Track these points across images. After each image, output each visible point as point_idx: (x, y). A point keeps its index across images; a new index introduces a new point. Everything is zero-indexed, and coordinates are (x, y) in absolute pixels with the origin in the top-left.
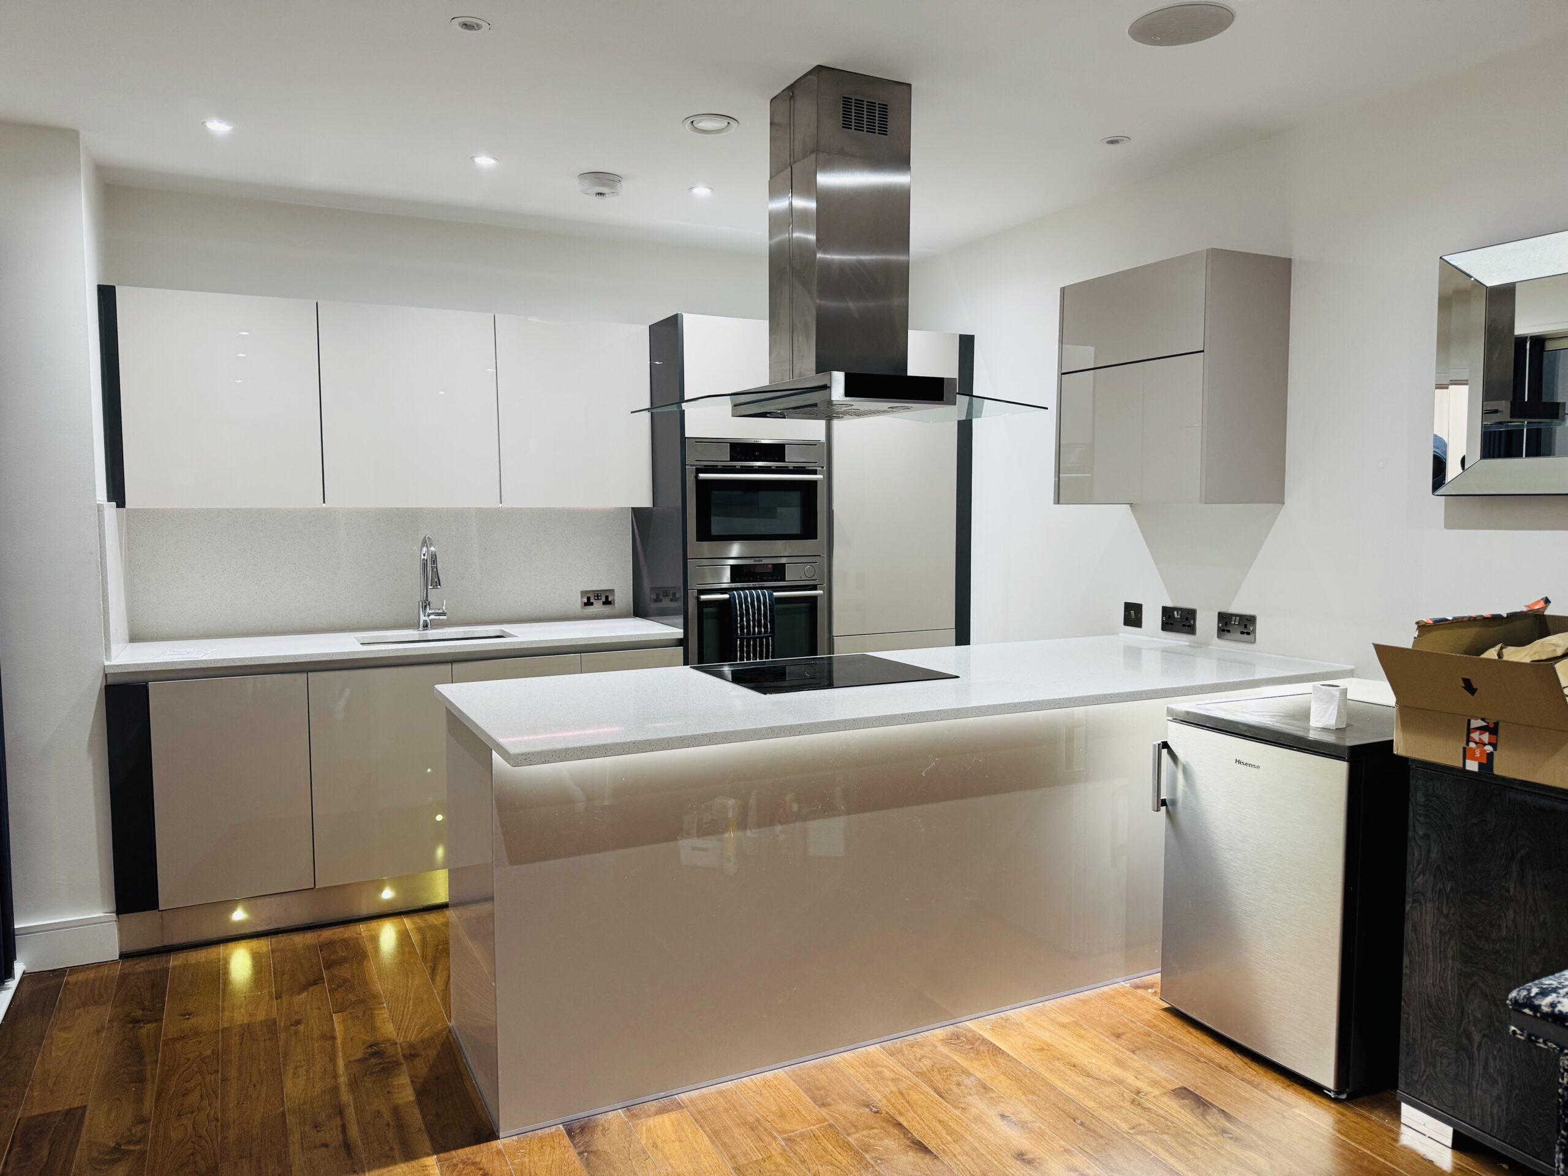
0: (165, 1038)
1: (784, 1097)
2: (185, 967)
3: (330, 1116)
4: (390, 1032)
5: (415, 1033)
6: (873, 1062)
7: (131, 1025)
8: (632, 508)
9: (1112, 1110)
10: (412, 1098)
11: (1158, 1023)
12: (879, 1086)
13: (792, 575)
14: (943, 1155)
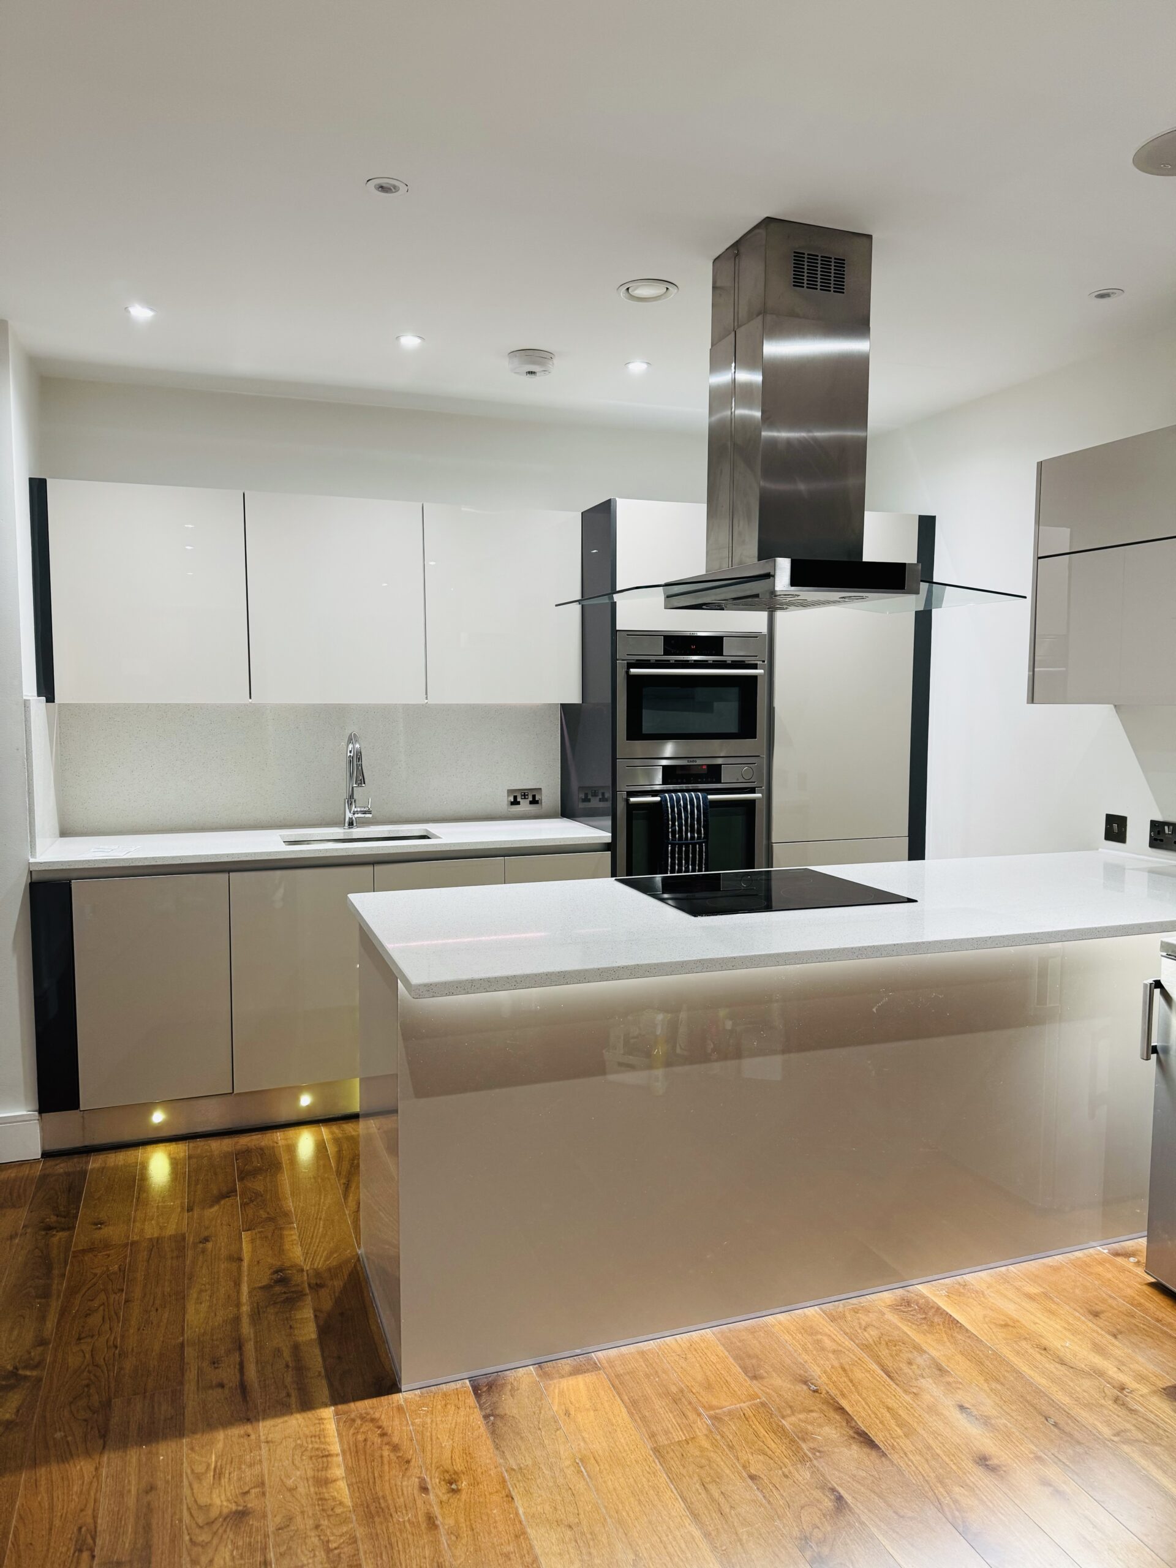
0: (75, 1250)
1: (711, 1364)
2: (102, 1170)
3: (229, 1351)
4: (298, 1257)
5: (322, 1259)
6: (811, 1327)
7: (43, 1233)
8: (561, 704)
9: (1091, 1409)
10: (314, 1336)
11: (1142, 1301)
12: (818, 1358)
13: (728, 777)
14: (892, 1451)
